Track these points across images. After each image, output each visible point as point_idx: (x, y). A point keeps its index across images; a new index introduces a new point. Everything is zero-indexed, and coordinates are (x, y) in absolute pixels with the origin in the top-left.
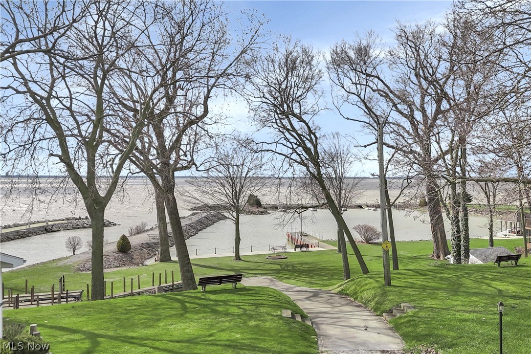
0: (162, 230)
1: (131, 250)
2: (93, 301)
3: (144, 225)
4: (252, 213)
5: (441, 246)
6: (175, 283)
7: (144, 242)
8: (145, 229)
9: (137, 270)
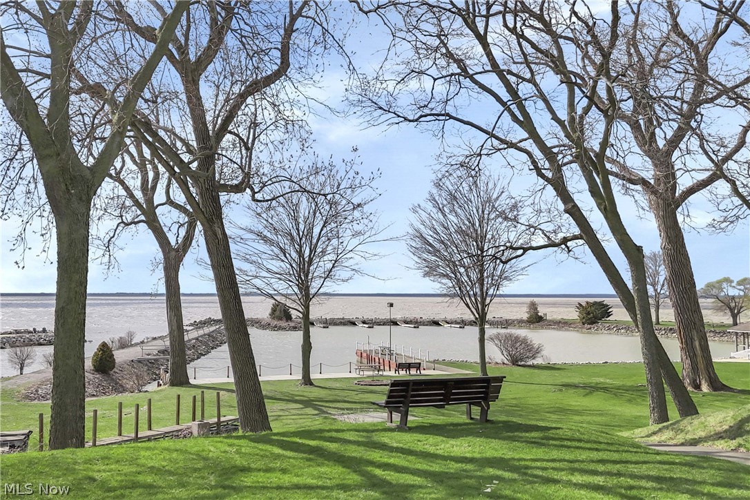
0: (175, 328)
1: (115, 370)
2: (55, 452)
3: (131, 335)
4: (280, 328)
5: (701, 366)
6: (222, 419)
7: (135, 359)
8: (133, 343)
9: (131, 399)
